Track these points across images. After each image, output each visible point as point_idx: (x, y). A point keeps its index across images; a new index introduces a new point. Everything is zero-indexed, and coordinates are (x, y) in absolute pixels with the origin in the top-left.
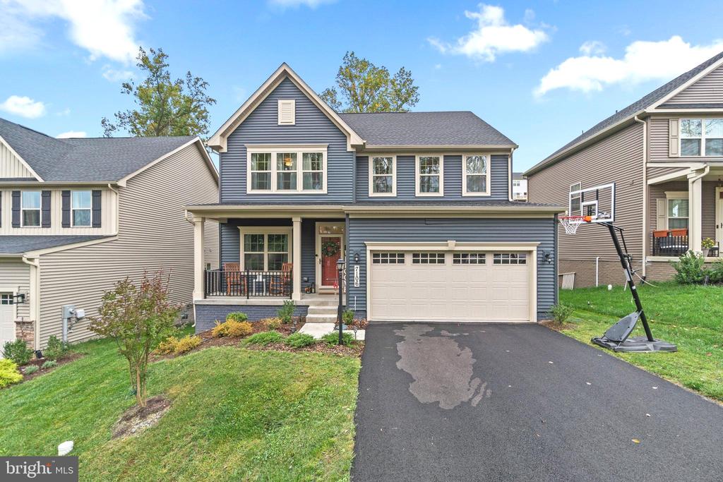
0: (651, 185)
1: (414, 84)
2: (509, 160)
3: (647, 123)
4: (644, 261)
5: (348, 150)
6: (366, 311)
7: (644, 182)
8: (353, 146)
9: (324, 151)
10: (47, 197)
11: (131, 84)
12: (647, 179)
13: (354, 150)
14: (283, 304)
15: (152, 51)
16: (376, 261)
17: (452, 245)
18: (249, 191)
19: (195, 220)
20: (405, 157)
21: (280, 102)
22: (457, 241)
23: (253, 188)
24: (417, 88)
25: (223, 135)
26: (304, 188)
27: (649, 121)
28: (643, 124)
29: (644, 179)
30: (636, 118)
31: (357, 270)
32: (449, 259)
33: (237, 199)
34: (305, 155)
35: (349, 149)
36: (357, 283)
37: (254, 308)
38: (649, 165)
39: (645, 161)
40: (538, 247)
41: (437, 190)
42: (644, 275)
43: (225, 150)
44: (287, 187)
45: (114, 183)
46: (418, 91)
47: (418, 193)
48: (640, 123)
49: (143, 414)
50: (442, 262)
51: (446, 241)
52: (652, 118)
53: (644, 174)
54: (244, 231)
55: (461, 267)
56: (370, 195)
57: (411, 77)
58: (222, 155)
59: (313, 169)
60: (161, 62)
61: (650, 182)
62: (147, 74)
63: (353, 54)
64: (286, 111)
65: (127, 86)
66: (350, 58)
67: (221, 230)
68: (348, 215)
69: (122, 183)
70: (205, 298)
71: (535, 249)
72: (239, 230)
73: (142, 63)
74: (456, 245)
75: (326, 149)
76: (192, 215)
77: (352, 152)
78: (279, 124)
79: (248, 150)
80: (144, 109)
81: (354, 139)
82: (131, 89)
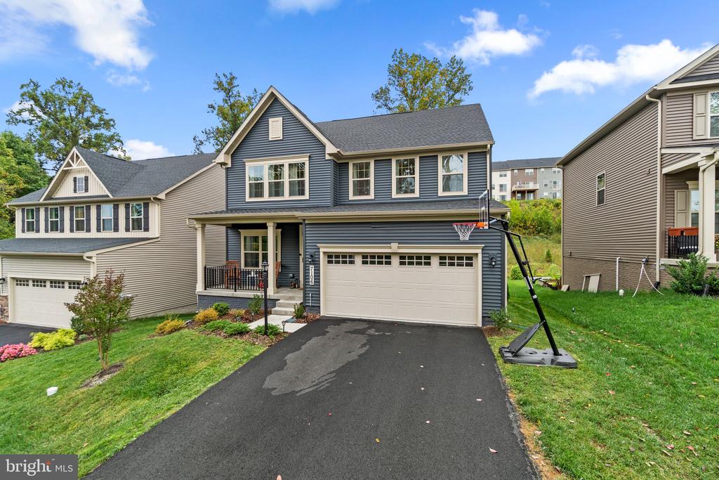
0: (666, 175)
1: (466, 72)
2: (488, 156)
3: (662, 102)
4: (657, 264)
5: (326, 159)
6: (319, 307)
7: (659, 171)
8: (330, 155)
9: (306, 160)
10: (116, 208)
11: (214, 105)
12: (661, 168)
13: (332, 158)
14: (253, 297)
15: (224, 75)
16: (330, 262)
17: (395, 247)
18: (248, 199)
19: (197, 226)
20: (383, 160)
21: (270, 120)
22: (399, 243)
23: (250, 196)
24: (469, 76)
25: (227, 153)
26: (290, 195)
27: (664, 99)
28: (657, 103)
29: (659, 168)
30: (647, 97)
31: (312, 269)
32: (395, 261)
33: (239, 206)
34: (291, 165)
35: (328, 157)
36: (312, 281)
37: (238, 300)
38: (664, 151)
39: (659, 147)
40: (483, 250)
41: (413, 191)
42: (658, 280)
43: (230, 166)
44: (277, 194)
45: (154, 196)
46: (470, 79)
47: (394, 195)
48: (655, 102)
49: (101, 375)
50: (389, 263)
51: (390, 243)
52: (668, 95)
53: (659, 162)
54: (244, 233)
55: (407, 269)
56: (350, 199)
57: (464, 66)
58: (227, 169)
59: (298, 177)
60: (232, 84)
61: (665, 170)
62: (222, 95)
63: (401, 50)
64: (275, 128)
65: (211, 106)
66: (399, 55)
67: (227, 233)
68: (304, 220)
69: (162, 196)
70: (205, 289)
71: (479, 251)
72: (240, 233)
73: (217, 87)
74: (399, 248)
75: (308, 159)
76: (195, 222)
77: (329, 160)
78: (270, 139)
79: (246, 164)
80: (224, 125)
81: (331, 149)
82: (214, 108)
